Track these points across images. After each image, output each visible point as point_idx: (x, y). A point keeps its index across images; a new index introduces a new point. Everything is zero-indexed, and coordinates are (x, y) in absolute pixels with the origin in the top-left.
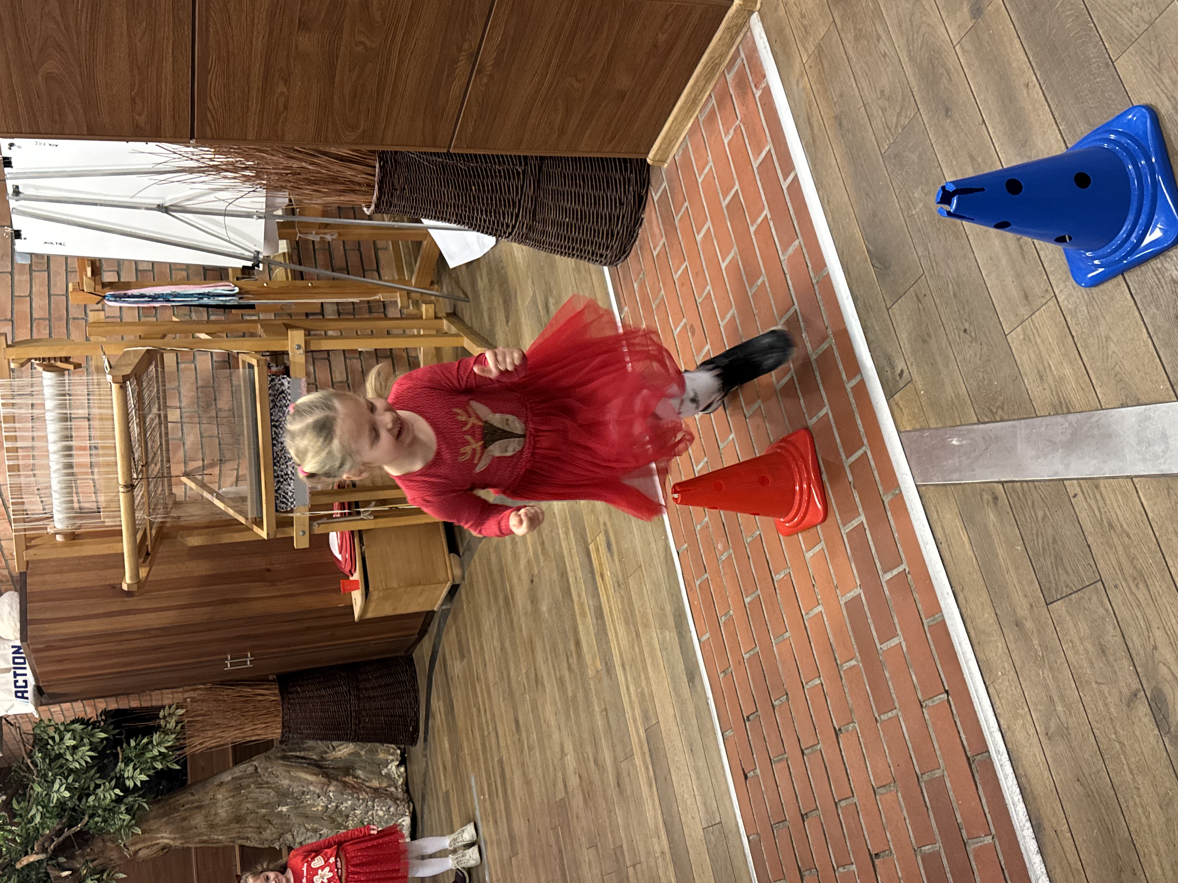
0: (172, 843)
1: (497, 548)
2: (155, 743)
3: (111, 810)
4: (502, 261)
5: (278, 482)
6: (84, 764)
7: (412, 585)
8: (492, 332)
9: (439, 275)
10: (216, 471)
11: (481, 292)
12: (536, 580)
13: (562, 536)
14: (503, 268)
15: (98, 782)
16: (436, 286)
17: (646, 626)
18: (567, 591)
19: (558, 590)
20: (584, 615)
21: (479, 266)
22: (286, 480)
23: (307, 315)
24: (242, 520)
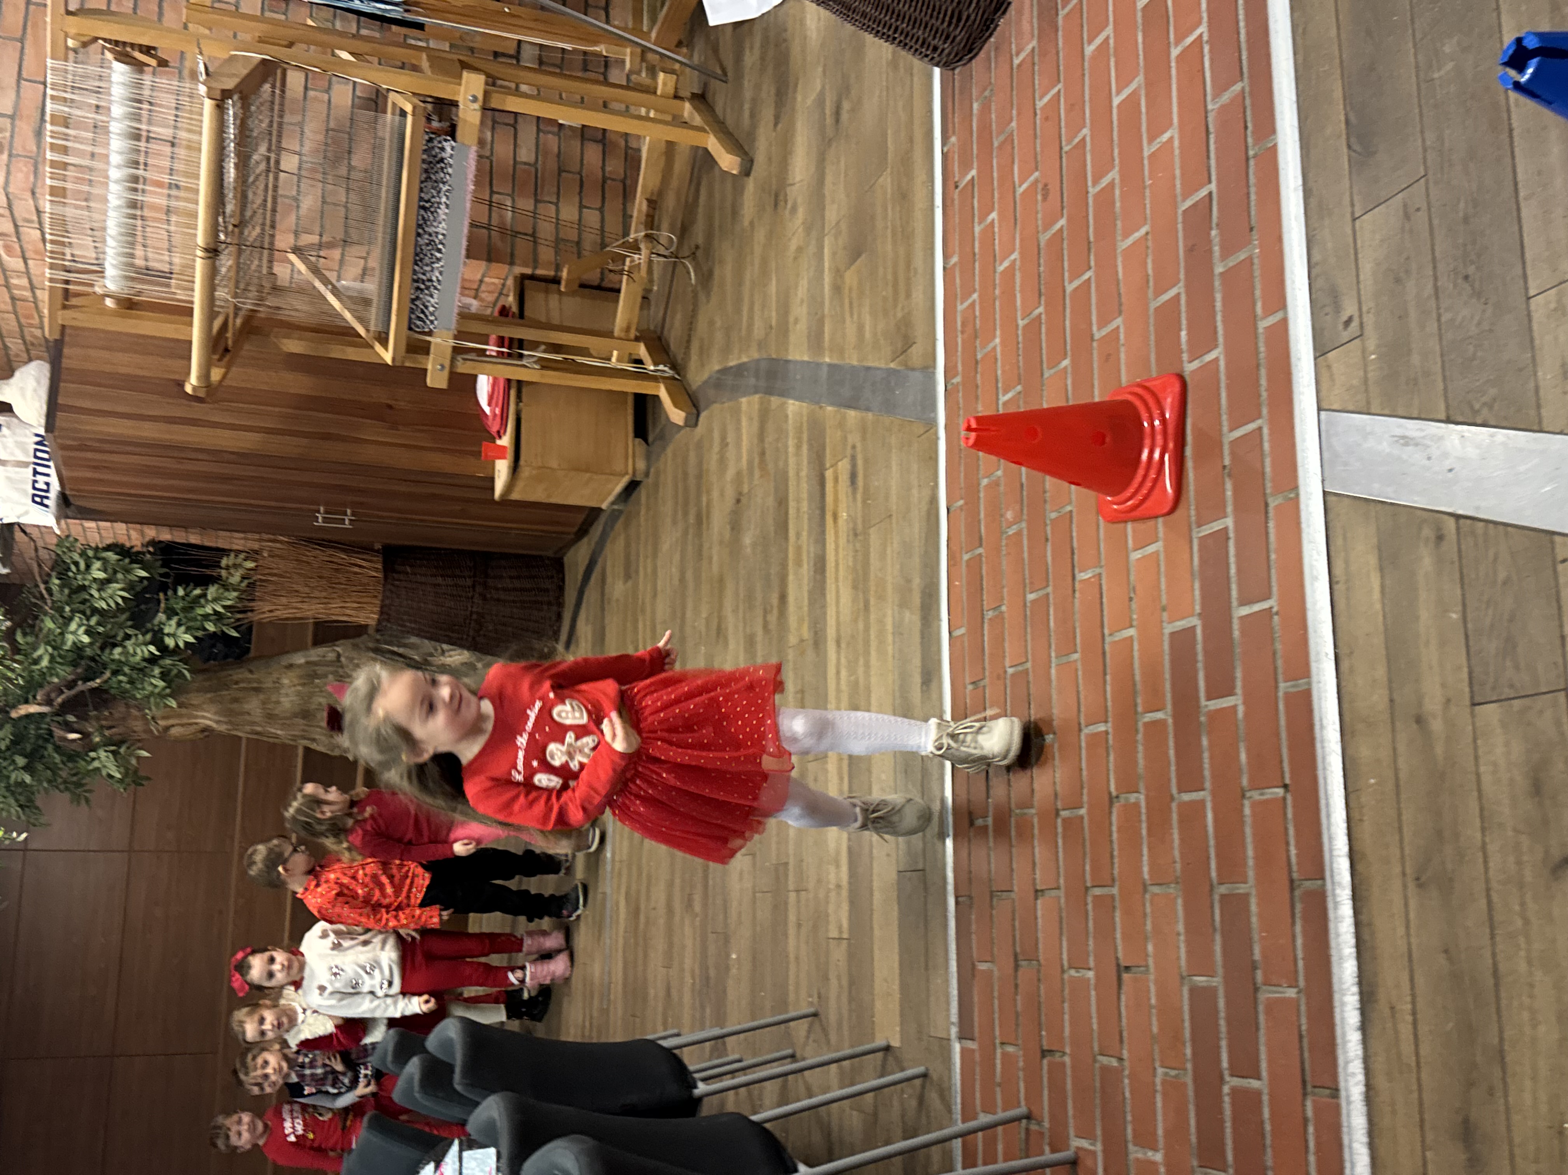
0: (214, 725)
1: (699, 445)
2: (209, 597)
3: (141, 671)
4: (786, 30)
5: (418, 288)
6: (113, 605)
7: (577, 469)
8: (752, 135)
9: (691, 33)
10: (336, 254)
11: (747, 71)
12: (744, 500)
13: (791, 450)
14: (785, 40)
15: (129, 631)
16: (685, 50)
17: (881, 598)
18: (782, 526)
19: (770, 521)
20: (799, 563)
21: (751, 32)
22: (428, 288)
23: (496, 54)
24: (361, 331)
